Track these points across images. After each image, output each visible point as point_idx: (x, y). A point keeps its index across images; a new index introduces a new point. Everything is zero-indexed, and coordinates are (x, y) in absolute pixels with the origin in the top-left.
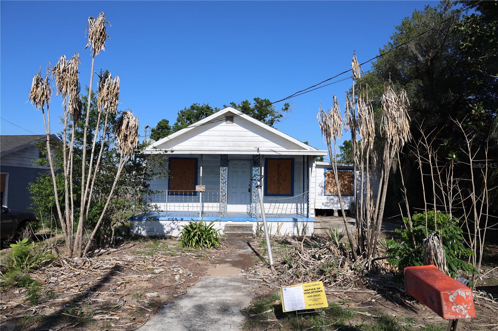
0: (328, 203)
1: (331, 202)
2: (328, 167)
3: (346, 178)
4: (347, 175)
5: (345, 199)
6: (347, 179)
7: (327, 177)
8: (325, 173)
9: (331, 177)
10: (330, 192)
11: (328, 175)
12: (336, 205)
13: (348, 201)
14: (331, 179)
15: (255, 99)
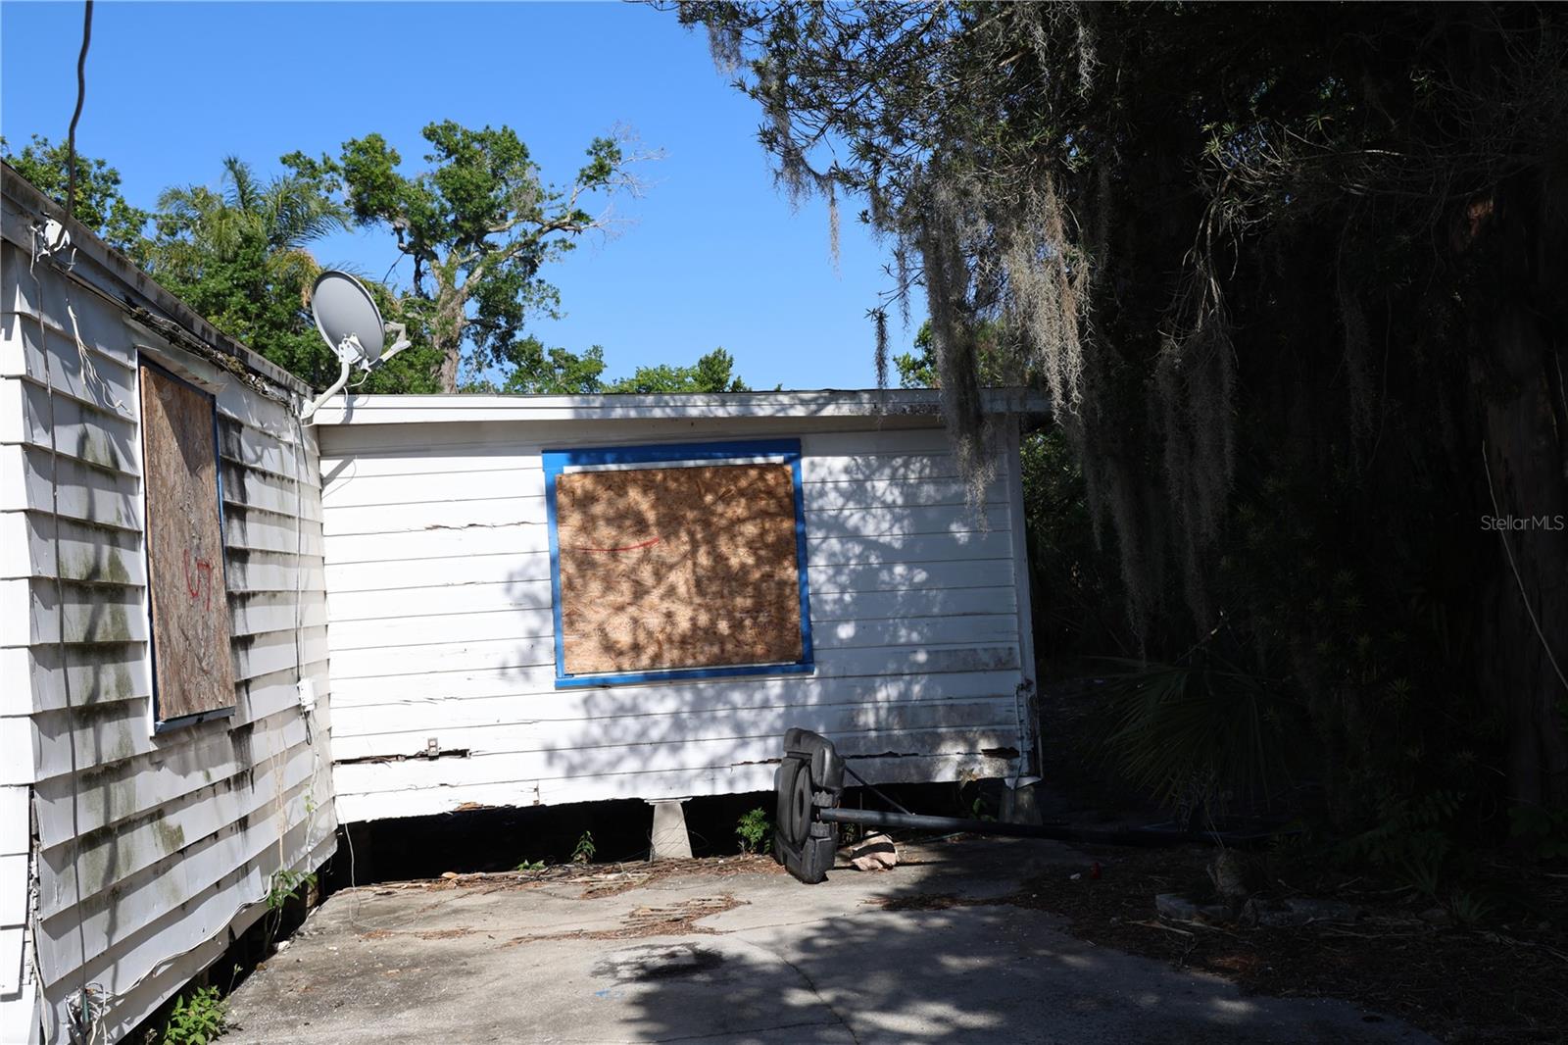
0: (597, 745)
1: (617, 732)
2: (574, 440)
3: (741, 521)
4: (742, 493)
5: (737, 697)
6: (750, 529)
7: (575, 519)
8: (552, 492)
9: (609, 521)
10: (609, 647)
11: (584, 502)
12: (663, 760)
13: (772, 717)
14: (605, 533)
15: (430, 134)
